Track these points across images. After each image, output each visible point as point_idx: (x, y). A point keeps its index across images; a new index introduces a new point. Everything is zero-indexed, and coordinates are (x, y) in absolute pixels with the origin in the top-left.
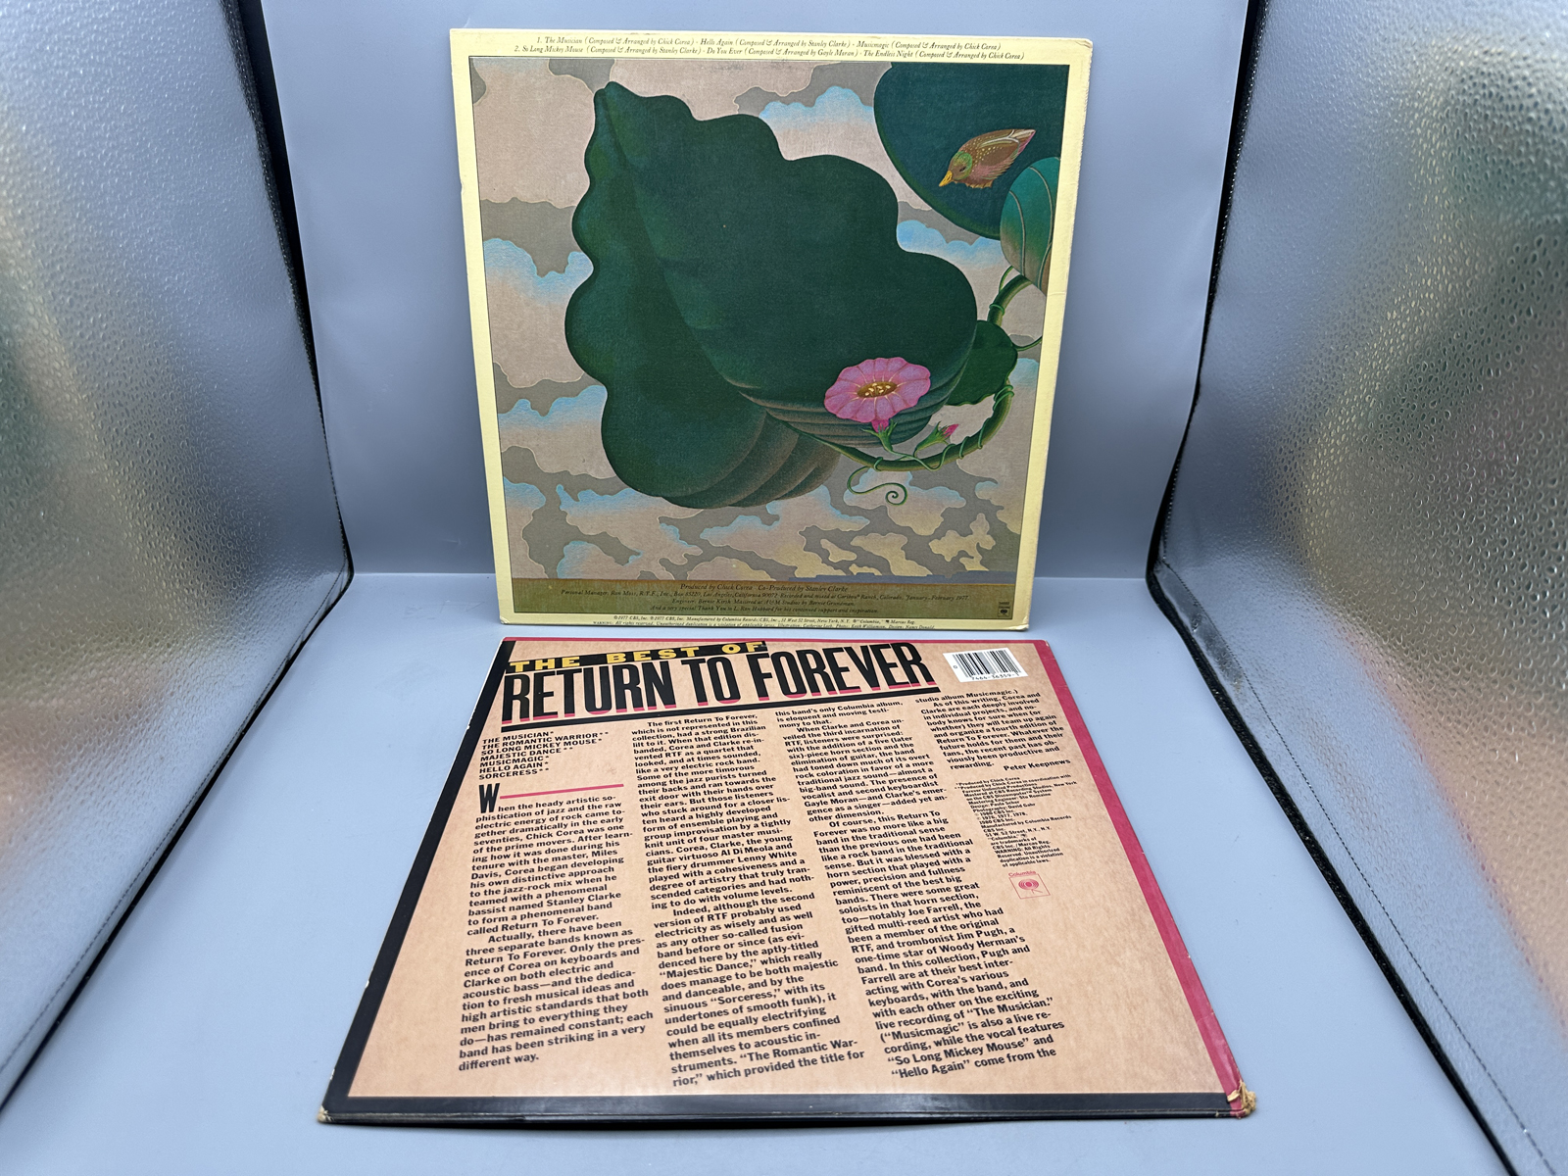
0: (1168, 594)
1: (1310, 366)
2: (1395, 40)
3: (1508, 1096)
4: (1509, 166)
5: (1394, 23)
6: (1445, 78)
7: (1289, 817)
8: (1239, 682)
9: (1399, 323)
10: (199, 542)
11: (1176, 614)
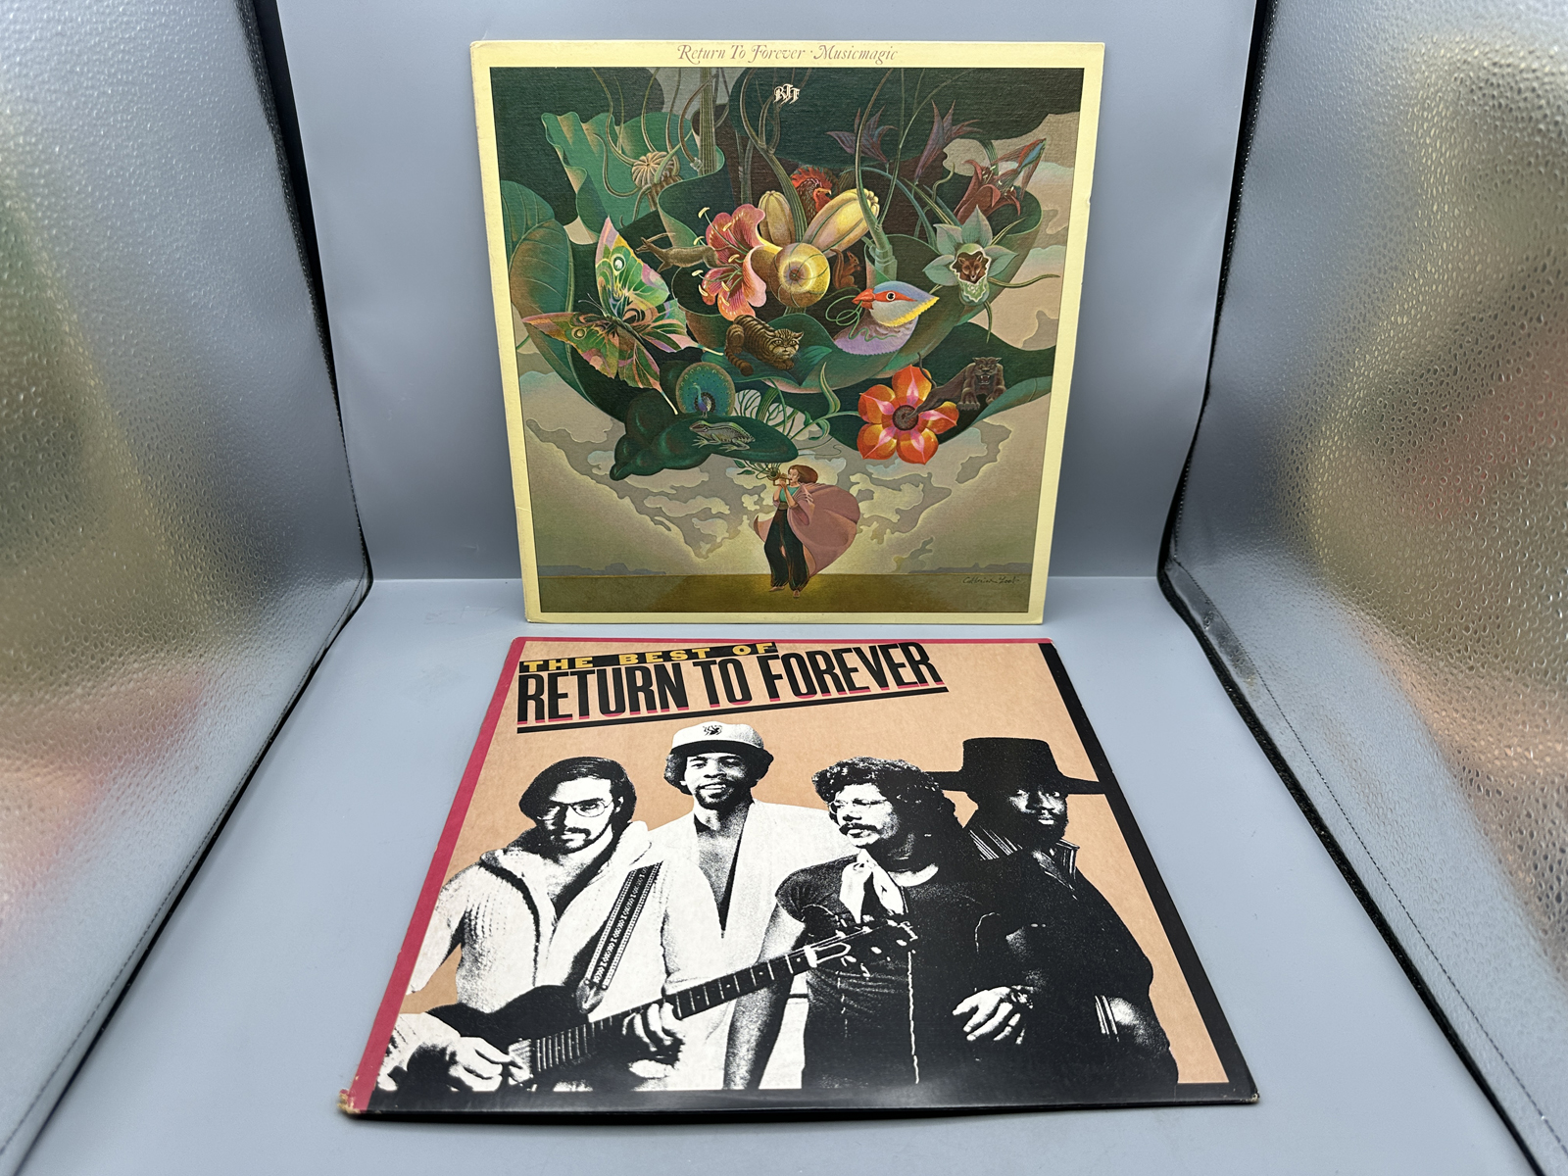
0: (1179, 592)
1: (1321, 369)
2: (1403, 51)
3: (1526, 1084)
4: (1519, 176)
5: (1403, 33)
6: (1455, 88)
7: (1304, 812)
8: (1252, 679)
9: (1410, 327)
10: (228, 553)
11: (1188, 612)
